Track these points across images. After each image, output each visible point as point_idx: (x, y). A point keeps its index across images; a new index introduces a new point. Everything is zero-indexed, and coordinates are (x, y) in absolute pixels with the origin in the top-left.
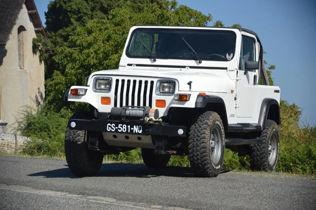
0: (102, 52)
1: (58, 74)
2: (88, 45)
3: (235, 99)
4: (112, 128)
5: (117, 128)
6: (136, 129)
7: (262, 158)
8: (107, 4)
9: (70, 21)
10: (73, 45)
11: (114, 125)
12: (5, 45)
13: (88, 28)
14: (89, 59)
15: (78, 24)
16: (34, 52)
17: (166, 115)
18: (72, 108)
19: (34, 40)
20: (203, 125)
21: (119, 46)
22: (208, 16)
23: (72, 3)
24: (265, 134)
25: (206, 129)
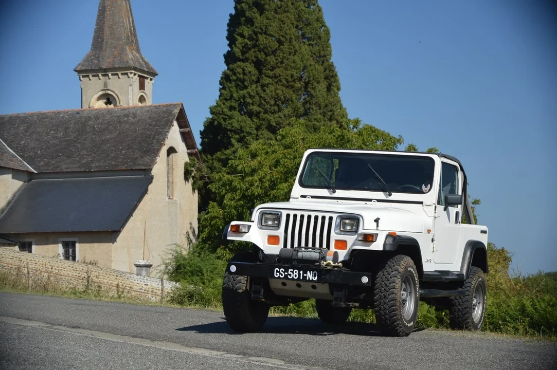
0: (268, 180)
1: (214, 205)
2: (251, 172)
3: (433, 240)
4: (280, 274)
5: (286, 273)
6: (310, 275)
7: (465, 314)
8: (275, 122)
9: (231, 141)
10: (233, 171)
11: (284, 271)
12: (151, 169)
13: (251, 151)
14: (252, 188)
15: (240, 146)
16: (186, 179)
17: (347, 259)
18: (231, 247)
19: (186, 164)
20: (392, 271)
21: (289, 173)
22: (398, 138)
23: (233, 120)
24: (468, 285)
25: (396, 277)
